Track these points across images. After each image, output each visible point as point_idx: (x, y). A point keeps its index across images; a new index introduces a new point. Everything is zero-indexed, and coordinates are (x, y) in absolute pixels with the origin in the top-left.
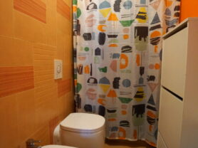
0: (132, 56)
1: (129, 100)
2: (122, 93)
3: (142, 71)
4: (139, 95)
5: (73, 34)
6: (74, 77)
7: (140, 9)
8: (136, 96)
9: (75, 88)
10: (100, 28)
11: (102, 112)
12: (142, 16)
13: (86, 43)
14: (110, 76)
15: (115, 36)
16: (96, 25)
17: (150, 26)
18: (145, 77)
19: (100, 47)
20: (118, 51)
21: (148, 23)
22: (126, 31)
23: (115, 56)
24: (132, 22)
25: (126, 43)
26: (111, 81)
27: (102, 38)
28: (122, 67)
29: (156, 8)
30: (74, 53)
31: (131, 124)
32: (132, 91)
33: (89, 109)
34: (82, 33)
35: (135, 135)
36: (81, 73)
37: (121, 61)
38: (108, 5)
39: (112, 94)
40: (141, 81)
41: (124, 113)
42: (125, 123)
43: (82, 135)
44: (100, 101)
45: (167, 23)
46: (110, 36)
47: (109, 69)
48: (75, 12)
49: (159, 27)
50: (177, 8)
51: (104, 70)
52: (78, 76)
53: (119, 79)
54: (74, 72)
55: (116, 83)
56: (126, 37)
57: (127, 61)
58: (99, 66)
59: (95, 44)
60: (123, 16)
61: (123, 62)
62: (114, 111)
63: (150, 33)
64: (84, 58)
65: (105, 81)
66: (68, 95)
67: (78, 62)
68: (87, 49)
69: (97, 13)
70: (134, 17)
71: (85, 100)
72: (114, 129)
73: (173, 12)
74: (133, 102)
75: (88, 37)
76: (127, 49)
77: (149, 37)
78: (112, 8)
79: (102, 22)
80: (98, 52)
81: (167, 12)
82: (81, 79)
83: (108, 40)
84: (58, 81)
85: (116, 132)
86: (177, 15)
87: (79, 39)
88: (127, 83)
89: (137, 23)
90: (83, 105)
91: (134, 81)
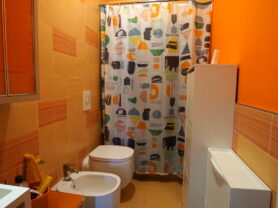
0: (162, 87)
1: (160, 132)
2: (152, 125)
3: (172, 102)
4: (170, 127)
5: (101, 62)
6: (102, 108)
7: (170, 39)
8: (166, 128)
9: (102, 119)
10: (130, 56)
11: (131, 144)
12: (172, 46)
13: (114, 72)
14: (140, 107)
15: (145, 66)
16: (126, 52)
17: (181, 56)
18: (175, 108)
19: (130, 76)
20: (148, 80)
21: (179, 53)
22: (157, 60)
23: (145, 86)
24: (162, 51)
25: (156, 73)
26: (141, 112)
27: (132, 67)
28: (153, 97)
29: (186, 37)
30: (102, 83)
31: (162, 157)
32: (162, 123)
33: (117, 142)
34: (110, 61)
35: (166, 169)
36: (109, 104)
37: (150, 92)
38: (138, 33)
39: (142, 126)
40: (171, 112)
41: (154, 146)
42: (156, 157)
43: (112, 164)
44: (129, 134)
45: (198, 53)
46: (140, 66)
47: (138, 99)
48: (103, 40)
49: (188, 57)
50: (208, 39)
51: (134, 101)
52: (107, 106)
53: (149, 110)
54: (101, 102)
55: (146, 115)
56: (156, 67)
57: (157, 92)
58: (128, 96)
59: (124, 73)
60: (154, 45)
61: (154, 93)
62: (144, 144)
63: (181, 62)
64: (113, 88)
65: (134, 112)
66: (96, 127)
67: (107, 93)
68: (116, 78)
69: (126, 41)
70: (164, 47)
71: (113, 133)
72: (144, 163)
73: (204, 43)
74: (164, 134)
75: (117, 65)
76: (157, 79)
77: (180, 68)
78: (142, 36)
79: (132, 50)
80: (127, 81)
81: (198, 42)
82: (109, 110)
83: (137, 69)
84: (87, 112)
85: (147, 166)
86: (208, 46)
87: (107, 68)
88: (158, 115)
89: (167, 52)
90: (111, 137)
91: (164, 113)
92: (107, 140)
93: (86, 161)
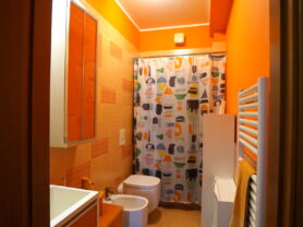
0: (185, 125)
1: (183, 165)
2: (176, 159)
3: (194, 138)
4: (192, 161)
5: (134, 105)
6: (134, 143)
7: (191, 85)
8: (189, 162)
9: (134, 153)
10: (157, 100)
11: (158, 175)
12: (193, 91)
13: (145, 113)
14: (166, 142)
15: (170, 108)
16: (154, 97)
17: (200, 100)
18: (197, 144)
19: (158, 117)
20: (173, 120)
21: (199, 97)
22: (180, 103)
23: (170, 125)
24: (185, 95)
25: (180, 114)
26: (167, 147)
27: (159, 109)
28: (177, 134)
29: (205, 84)
30: (134, 121)
31: (185, 188)
32: (185, 157)
33: (146, 172)
34: (141, 104)
35: (189, 198)
36: (140, 139)
37: (175, 130)
38: (164, 81)
39: (167, 159)
40: (193, 147)
41: (178, 177)
42: (179, 187)
44: (157, 166)
45: (214, 97)
46: (166, 108)
47: (165, 137)
48: (136, 86)
49: (207, 101)
50: (223, 86)
51: (161, 137)
52: (138, 142)
53: (173, 145)
54: (134, 138)
55: (171, 150)
56: (180, 109)
57: (180, 130)
58: (155, 133)
59: (153, 113)
60: (178, 91)
61: (178, 130)
62: (169, 175)
63: (201, 105)
64: (143, 126)
65: (161, 147)
66: (129, 158)
67: (138, 130)
68: (146, 118)
69: (154, 87)
70: (186, 92)
71: (143, 165)
72: (170, 192)
73: (220, 89)
74: (187, 167)
75: (147, 107)
76: (181, 119)
77: (200, 110)
78: (168, 83)
79: (159, 95)
80: (155, 121)
81: (214, 88)
82: (140, 144)
83: (164, 110)
84: (123, 147)
85: (172, 195)
86: (223, 91)
87: (139, 110)
88: (181, 149)
89: (189, 97)
90: (141, 168)
91: (187, 148)
92: (138, 170)
93: (121, 187)
